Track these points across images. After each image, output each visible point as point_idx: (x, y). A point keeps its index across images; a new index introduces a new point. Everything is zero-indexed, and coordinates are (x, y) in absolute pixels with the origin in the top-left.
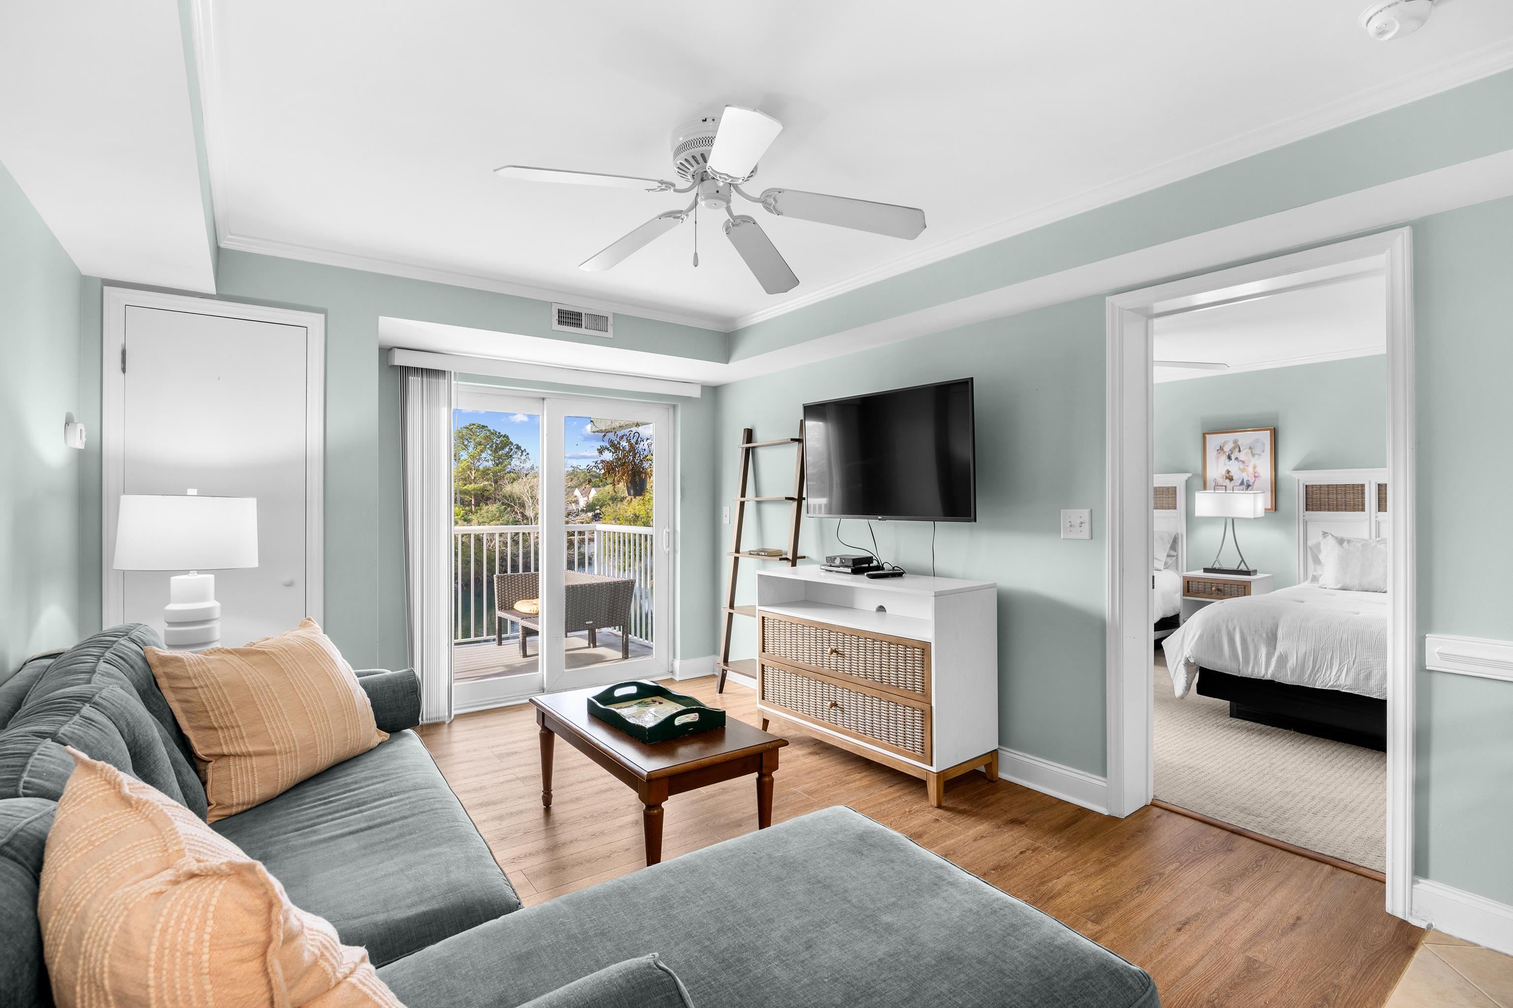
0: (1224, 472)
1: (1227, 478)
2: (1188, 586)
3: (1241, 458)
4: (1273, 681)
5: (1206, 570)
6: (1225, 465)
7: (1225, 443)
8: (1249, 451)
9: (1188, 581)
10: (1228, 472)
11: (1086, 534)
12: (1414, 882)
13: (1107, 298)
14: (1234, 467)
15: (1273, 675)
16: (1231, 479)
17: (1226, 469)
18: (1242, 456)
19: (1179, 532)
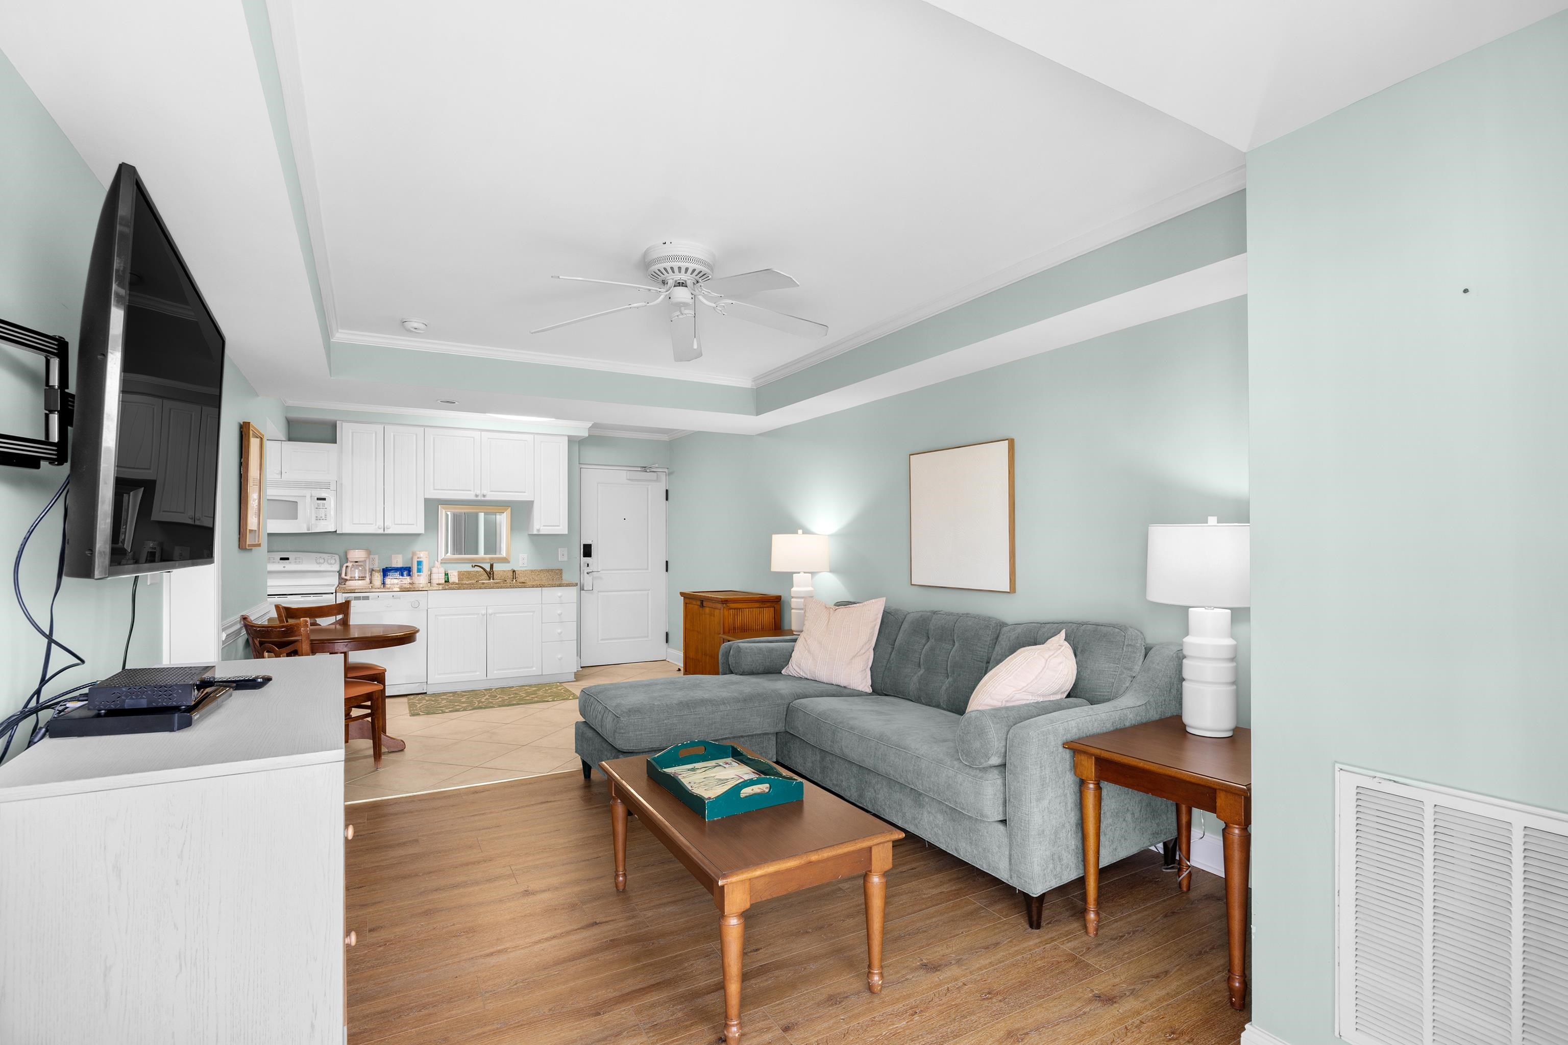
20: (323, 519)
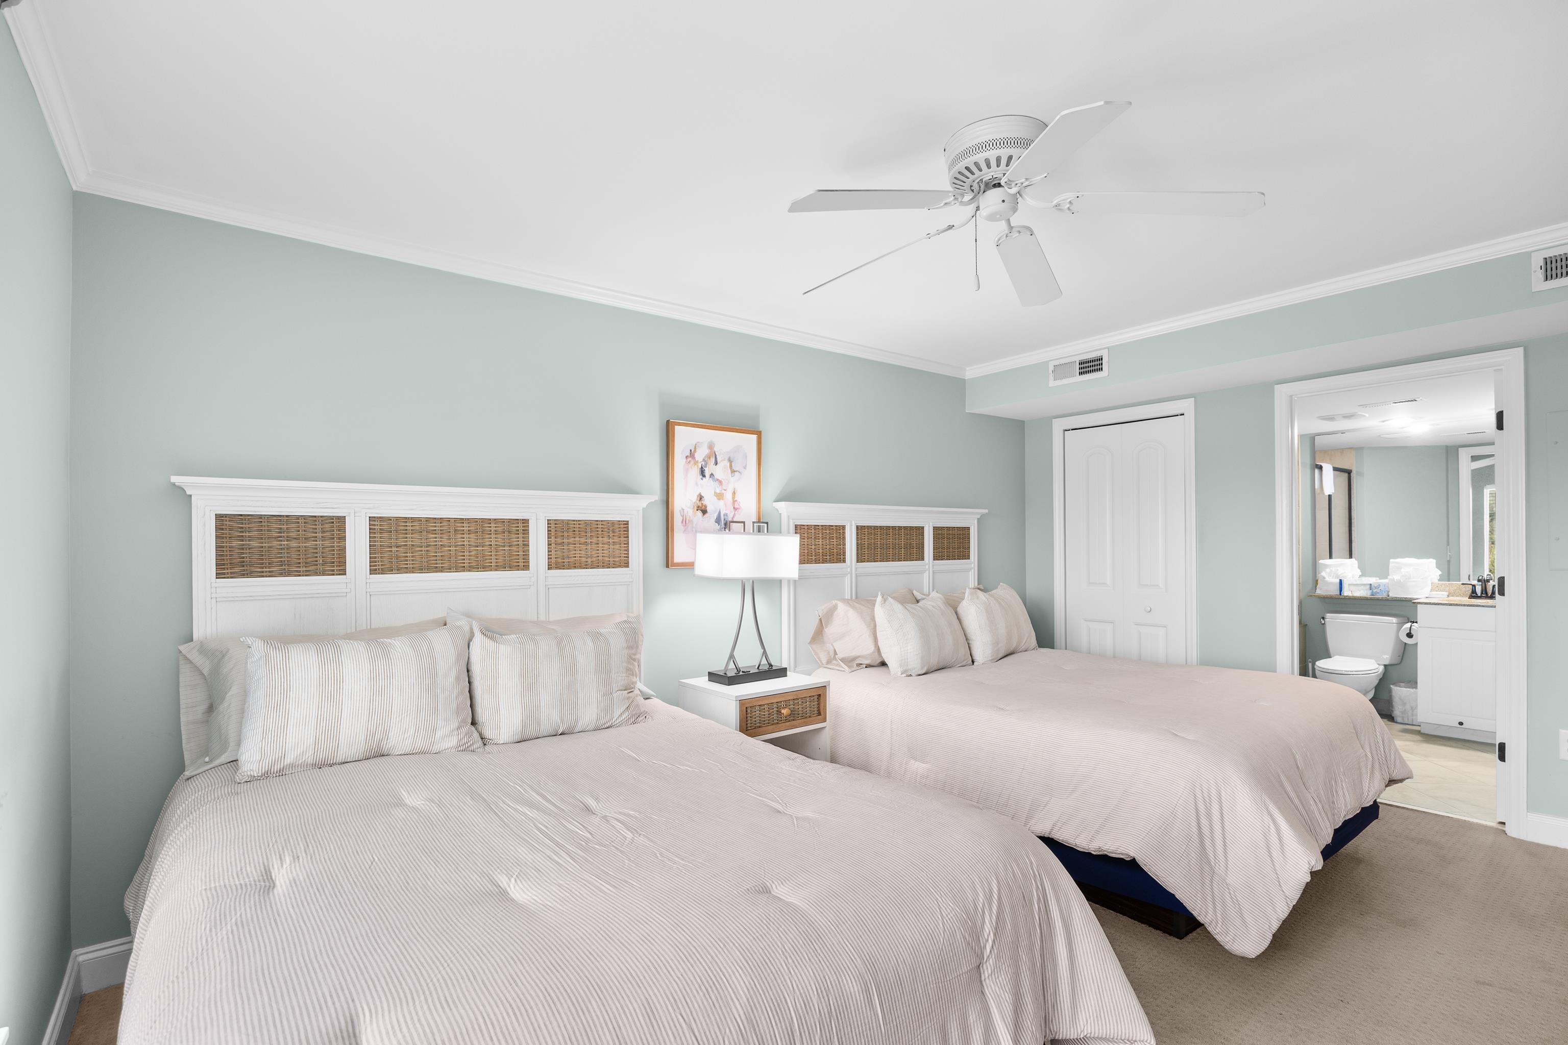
0: (695, 498)
1: (698, 508)
2: (748, 717)
3: (717, 476)
6: (697, 484)
8: (728, 464)
10: (701, 498)
14: (708, 488)
16: (704, 512)
17: (698, 494)
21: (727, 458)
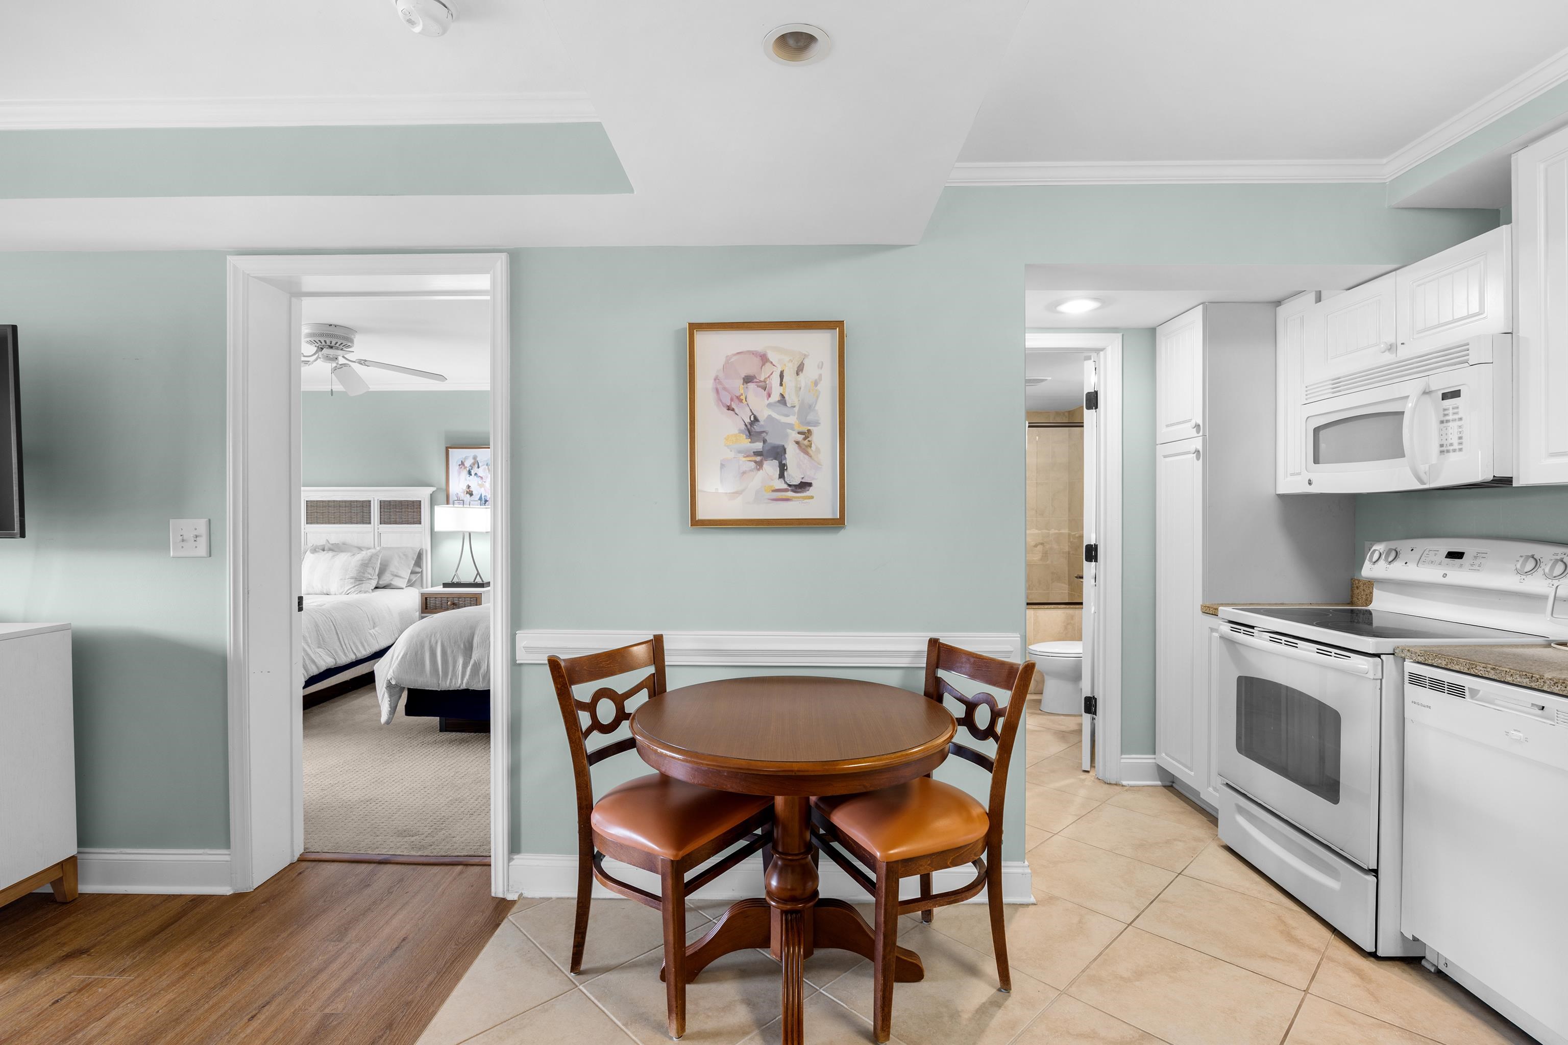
0: (465, 488)
1: (467, 493)
2: (426, 603)
3: (479, 474)
4: (468, 689)
5: (446, 585)
6: (466, 480)
7: (466, 458)
8: (487, 467)
9: (426, 598)
10: (469, 487)
11: (202, 550)
12: (510, 860)
13: (228, 257)
14: (473, 482)
15: (467, 683)
16: (471, 494)
17: (467, 485)
18: (480, 472)
19: (424, 548)
20: (1454, 451)
21: (486, 464)
